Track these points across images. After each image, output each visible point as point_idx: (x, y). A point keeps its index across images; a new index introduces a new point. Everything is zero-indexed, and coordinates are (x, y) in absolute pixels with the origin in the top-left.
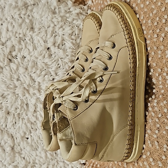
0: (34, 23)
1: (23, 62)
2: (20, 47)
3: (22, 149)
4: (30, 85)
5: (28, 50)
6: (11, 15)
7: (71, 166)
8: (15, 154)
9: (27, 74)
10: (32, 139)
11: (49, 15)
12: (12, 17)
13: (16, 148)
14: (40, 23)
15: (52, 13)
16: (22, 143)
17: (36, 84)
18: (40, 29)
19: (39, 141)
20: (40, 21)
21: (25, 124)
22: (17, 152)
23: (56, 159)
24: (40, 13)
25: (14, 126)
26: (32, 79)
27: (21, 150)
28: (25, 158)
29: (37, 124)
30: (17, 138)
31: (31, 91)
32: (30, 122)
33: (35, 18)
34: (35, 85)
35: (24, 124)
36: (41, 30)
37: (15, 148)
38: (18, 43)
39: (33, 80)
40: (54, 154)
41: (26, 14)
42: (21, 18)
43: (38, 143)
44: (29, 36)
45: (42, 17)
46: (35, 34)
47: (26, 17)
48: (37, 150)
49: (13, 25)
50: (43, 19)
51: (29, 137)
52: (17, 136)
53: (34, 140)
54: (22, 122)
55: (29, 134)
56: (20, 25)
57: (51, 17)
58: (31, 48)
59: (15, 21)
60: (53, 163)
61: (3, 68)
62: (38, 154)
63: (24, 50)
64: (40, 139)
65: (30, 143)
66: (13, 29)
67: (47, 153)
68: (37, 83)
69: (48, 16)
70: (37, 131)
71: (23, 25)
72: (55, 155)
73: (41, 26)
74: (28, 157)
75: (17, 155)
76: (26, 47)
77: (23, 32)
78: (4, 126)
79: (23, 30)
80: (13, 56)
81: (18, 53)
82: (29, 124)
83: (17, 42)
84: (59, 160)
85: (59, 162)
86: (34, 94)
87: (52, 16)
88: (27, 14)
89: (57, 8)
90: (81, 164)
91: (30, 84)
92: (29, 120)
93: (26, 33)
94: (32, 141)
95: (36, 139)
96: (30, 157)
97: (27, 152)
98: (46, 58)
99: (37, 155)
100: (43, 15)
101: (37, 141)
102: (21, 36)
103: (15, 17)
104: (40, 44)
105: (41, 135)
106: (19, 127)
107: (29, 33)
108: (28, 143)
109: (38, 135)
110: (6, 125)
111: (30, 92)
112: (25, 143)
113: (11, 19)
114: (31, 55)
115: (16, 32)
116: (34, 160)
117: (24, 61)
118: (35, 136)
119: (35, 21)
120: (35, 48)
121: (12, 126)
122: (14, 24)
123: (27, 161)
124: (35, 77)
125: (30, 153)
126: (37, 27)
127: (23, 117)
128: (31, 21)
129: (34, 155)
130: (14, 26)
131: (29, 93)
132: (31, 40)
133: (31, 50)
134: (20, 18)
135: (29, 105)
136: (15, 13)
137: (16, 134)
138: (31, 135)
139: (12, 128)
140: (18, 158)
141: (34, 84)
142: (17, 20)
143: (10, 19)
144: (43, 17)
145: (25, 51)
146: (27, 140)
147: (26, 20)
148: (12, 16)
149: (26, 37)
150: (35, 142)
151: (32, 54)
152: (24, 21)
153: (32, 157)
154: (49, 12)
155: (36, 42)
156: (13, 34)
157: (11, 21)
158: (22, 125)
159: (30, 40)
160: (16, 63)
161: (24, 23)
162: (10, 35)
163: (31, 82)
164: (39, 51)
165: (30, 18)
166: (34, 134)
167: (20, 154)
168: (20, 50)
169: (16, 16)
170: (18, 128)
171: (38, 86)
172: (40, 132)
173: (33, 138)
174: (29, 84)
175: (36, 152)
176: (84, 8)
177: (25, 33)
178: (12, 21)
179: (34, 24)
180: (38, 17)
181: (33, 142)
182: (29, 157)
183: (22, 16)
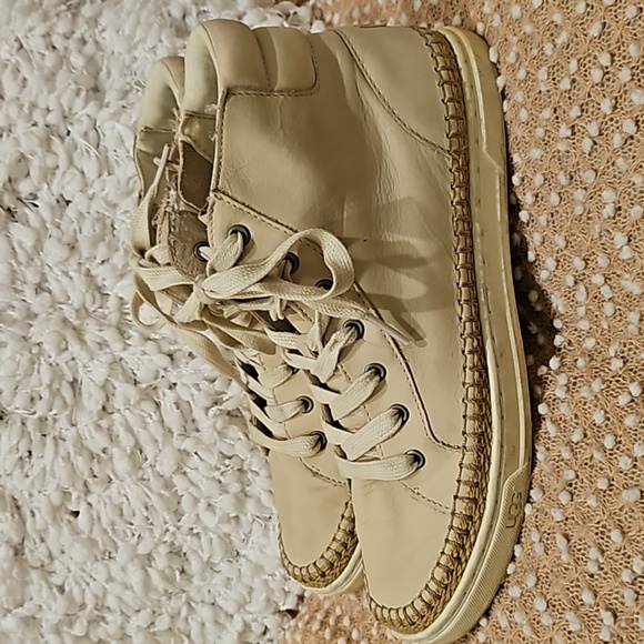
0: (104, 70)
1: (61, 219)
2: (50, 162)
3: (56, 552)
4: (86, 310)
5: (78, 173)
6: (13, 39)
7: (240, 620)
8: (28, 574)
9: (76, 267)
10: (92, 516)
11: (163, 39)
12: (16, 45)
13: (31, 551)
14: (127, 70)
15: (174, 32)
16: (52, 530)
17: (108, 304)
18: (125, 94)
19: (120, 526)
20: (127, 64)
21: (67, 458)
22: (33, 565)
23: (184, 595)
24: (127, 31)
25: (22, 468)
26: (93, 288)
27: (51, 557)
28: (67, 589)
29: (111, 458)
30: (35, 511)
31: (92, 332)
32: (85, 452)
33: (109, 51)
34: (107, 311)
35: (61, 460)
36: (131, 96)
37: (26, 551)
38: (41, 146)
39: (99, 289)
40: (177, 573)
41: (73, 33)
42: (54, 48)
43: (114, 530)
44: (84, 119)
45: (135, 47)
46: (106, 112)
47: (72, 44)
48: (110, 557)
49: (20, 78)
50: (136, 54)
51: (82, 509)
52: (35, 504)
53: (99, 519)
54: (56, 453)
55: (83, 496)
56: (50, 78)
57: (167, 48)
58: (90, 167)
59: (29, 60)
60: (172, 609)
62: (113, 575)
63: (64, 173)
64: (122, 515)
65: (87, 532)
66: (20, 93)
67: (149, 570)
68: (112, 303)
69: (159, 45)
70: (114, 488)
71: (61, 76)
72: (181, 579)
73: (129, 84)
74: (77, 583)
75: (35, 576)
76: (71, 162)
77: (61, 105)
79: (58, 98)
80: (23, 196)
81: (40, 183)
82: (80, 459)
83: (36, 141)
84: (194, 598)
85: (197, 603)
86: (102, 344)
87: (172, 43)
88: (77, 35)
89: (191, 14)
90: (279, 611)
91: (87, 306)
92: (82, 445)
93: (70, 109)
94: (92, 524)
95: (107, 515)
96: (84, 586)
97: (72, 567)
99: (110, 579)
100: (138, 38)
101: (113, 524)
102: (51, 118)
103: (31, 43)
104: (124, 150)
105: (126, 502)
106: (44, 469)
107: (83, 110)
108: (76, 532)
109: (116, 503)
111: (87, 337)
112: (66, 530)
113: (14, 52)
114: (90, 192)
115: (33, 106)
116: (100, 595)
117: (65, 218)
118: (103, 505)
119: (109, 59)
120: (105, 167)
121: (15, 466)
122: (25, 71)
123: (71, 600)
124: (104, 280)
125: (85, 571)
126: (113, 84)
127: (57, 434)
128: (90, 60)
129: (101, 576)
130: (25, 79)
131: (83, 342)
132: (92, 134)
133: (91, 173)
134: (48, 47)
135: (83, 387)
136: (31, 29)
137: (31, 495)
138: (90, 500)
139: (17, 473)
140: (38, 590)
141: (100, 308)
142: (36, 58)
143: (11, 55)
144: (140, 46)
145: (68, 177)
146: (72, 518)
147: (72, 59)
148: (17, 40)
149: (71, 124)
150: (104, 526)
151: (96, 188)
152: (63, 60)
153: (91, 584)
154: (161, 27)
155: (108, 142)
156: (19, 113)
157: (13, 61)
158: (53, 462)
159: (85, 135)
160: (31, 223)
161: (64, 68)
162: (7, 116)
163: (88, 296)
164: (123, 181)
165: (89, 48)
166: (99, 496)
167: (45, 571)
168: (49, 173)
169: (35, 43)
170: (39, 474)
171: (118, 314)
172: (123, 492)
173: (98, 512)
174: (84, 304)
175: (107, 566)
176: (295, 13)
177: (66, 108)
178: (17, 62)
179: (103, 74)
180: (119, 48)
181: (96, 528)
182: (80, 585)
183: (57, 41)
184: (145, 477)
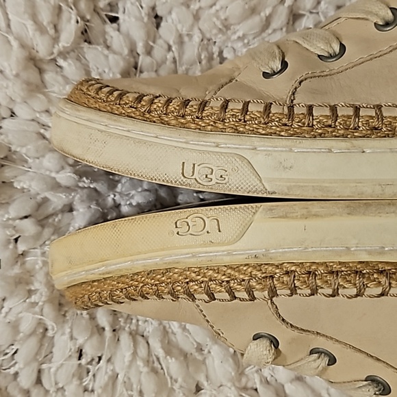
1: (154, 42)
25: (81, 379)
35: (140, 363)
54: (135, 354)
61: (45, 66)
78: (26, 380)
98: (274, 31)
106: (115, 377)
110: (39, 371)
117: (160, 42)
121: (73, 375)
127: (134, 327)
158: (130, 367)
170: (106, 385)
184: (250, 385)
